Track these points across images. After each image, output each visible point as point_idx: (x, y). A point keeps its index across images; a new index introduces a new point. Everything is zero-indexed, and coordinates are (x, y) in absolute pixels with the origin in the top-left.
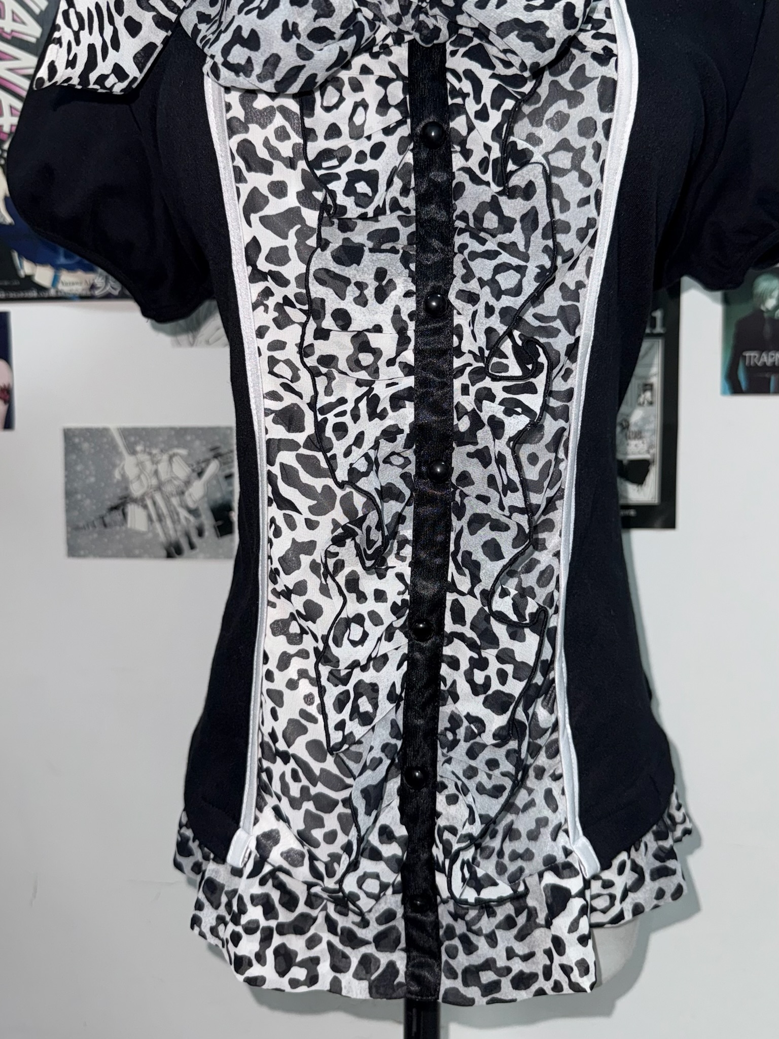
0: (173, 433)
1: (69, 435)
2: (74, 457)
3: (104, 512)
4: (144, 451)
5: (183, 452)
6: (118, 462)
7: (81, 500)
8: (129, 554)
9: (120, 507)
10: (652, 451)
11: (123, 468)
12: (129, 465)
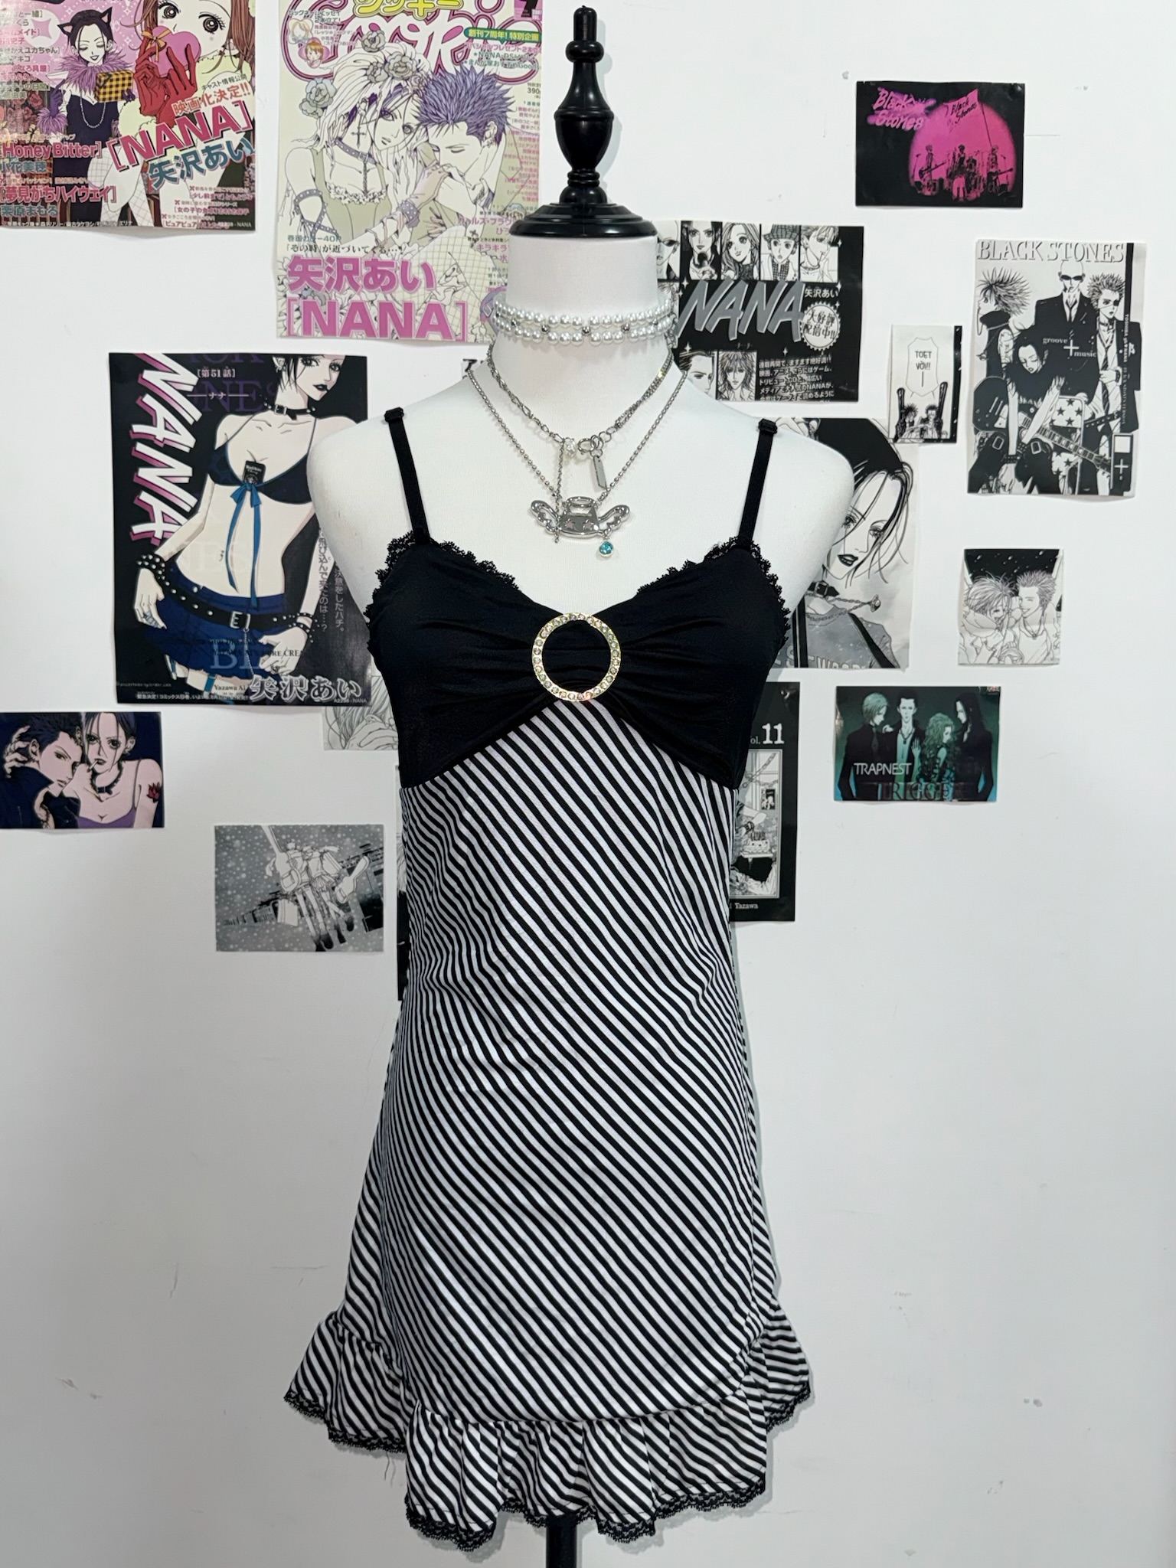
0: (324, 831)
1: (220, 833)
2: (225, 854)
3: (255, 908)
4: (296, 849)
5: (335, 849)
6: (269, 859)
7: (232, 895)
8: (280, 948)
9: (272, 902)
10: (773, 851)
11: (274, 865)
12: (281, 862)
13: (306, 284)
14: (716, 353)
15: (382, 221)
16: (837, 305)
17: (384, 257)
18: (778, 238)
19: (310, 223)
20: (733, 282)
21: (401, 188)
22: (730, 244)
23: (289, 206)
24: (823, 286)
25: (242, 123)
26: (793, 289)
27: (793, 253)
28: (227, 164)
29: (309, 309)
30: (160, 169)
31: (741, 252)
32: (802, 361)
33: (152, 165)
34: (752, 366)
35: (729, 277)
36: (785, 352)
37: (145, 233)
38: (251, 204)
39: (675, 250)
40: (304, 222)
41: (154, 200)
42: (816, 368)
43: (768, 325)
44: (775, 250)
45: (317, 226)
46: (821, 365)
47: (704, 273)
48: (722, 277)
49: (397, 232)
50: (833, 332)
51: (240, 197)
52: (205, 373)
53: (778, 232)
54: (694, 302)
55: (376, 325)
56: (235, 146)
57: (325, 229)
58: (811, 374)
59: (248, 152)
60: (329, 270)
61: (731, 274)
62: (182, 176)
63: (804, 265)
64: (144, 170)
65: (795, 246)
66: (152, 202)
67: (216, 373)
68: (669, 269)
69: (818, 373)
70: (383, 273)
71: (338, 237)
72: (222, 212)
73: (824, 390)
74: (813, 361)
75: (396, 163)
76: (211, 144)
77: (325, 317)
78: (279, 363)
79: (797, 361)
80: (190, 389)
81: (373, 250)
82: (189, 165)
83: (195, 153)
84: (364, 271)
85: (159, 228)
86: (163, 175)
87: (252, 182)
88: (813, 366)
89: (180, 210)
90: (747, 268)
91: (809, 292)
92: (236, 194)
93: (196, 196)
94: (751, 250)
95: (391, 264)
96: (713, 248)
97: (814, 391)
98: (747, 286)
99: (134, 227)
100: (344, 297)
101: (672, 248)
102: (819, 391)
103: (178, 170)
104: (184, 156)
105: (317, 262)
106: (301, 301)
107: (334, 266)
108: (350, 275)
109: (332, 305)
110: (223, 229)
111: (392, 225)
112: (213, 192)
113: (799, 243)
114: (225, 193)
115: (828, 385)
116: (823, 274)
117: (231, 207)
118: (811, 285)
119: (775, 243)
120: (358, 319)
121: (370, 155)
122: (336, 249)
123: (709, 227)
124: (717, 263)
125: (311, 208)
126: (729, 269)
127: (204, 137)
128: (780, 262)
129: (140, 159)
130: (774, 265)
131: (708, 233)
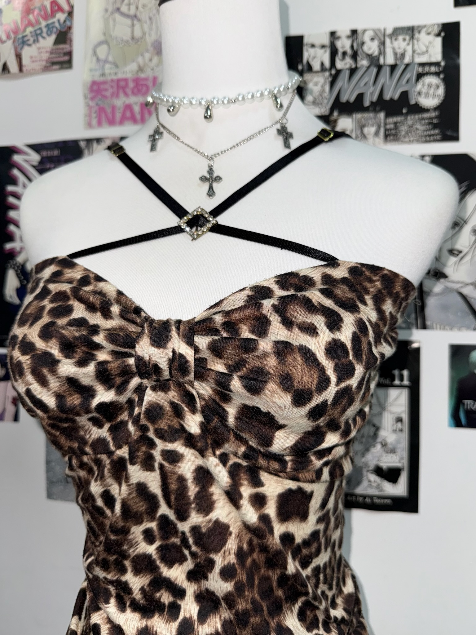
7: (55, 466)
10: (402, 462)
13: (99, 97)
14: (354, 116)
15: (142, 55)
16: (442, 76)
17: (142, 76)
18: (397, 35)
19: (102, 60)
20: (364, 69)
21: (153, 33)
22: (363, 43)
23: (90, 52)
24: (431, 64)
25: (66, 7)
26: (409, 68)
27: (408, 44)
28: (58, 32)
29: (101, 111)
30: (23, 40)
31: (372, 47)
32: (417, 117)
33: (19, 38)
34: (380, 122)
35: (362, 66)
36: (404, 111)
37: (15, 77)
38: (70, 54)
39: (326, 51)
40: (98, 60)
41: (19, 57)
42: (427, 121)
43: (392, 94)
44: (396, 44)
45: (106, 61)
46: (431, 118)
47: (346, 64)
48: (358, 65)
49: (151, 60)
50: (439, 96)
51: (65, 50)
52: (45, 153)
53: (397, 32)
54: (339, 84)
55: (138, 117)
56: (62, 21)
57: (110, 63)
58: (423, 125)
59: (68, 23)
60: (112, 87)
61: (364, 63)
62: (34, 41)
63: (416, 52)
64: (14, 42)
65: (410, 40)
66: (19, 60)
67: (50, 153)
68: (322, 64)
69: (430, 124)
70: (142, 85)
71: (117, 66)
72: (55, 60)
73: (433, 135)
74: (426, 115)
75: (150, 19)
76: (50, 21)
77: (110, 116)
78: (82, 144)
79: (413, 117)
80: (35, 164)
81: (138, 71)
82: (37, 35)
83: (40, 29)
84: (131, 85)
85: (21, 74)
86: (24, 42)
87: (71, 41)
88: (425, 119)
89: (33, 62)
90: (376, 58)
91: (420, 70)
92: (63, 49)
93: (41, 52)
94: (379, 46)
95: (146, 79)
96: (352, 47)
97: (426, 136)
98: (375, 70)
99: (9, 75)
100: (120, 102)
101: (322, 51)
102: (430, 136)
103: (32, 40)
104: (35, 31)
105: (104, 83)
106: (96, 108)
107: (114, 85)
108: (124, 88)
109: (114, 108)
110: (55, 70)
111: (147, 56)
112: (49, 50)
113: (412, 37)
114: (57, 49)
115: (437, 131)
116: (430, 56)
117: (59, 57)
118: (422, 65)
119: (396, 39)
120: (128, 114)
121: (135, 16)
122: (116, 74)
123: (349, 33)
124: (355, 56)
125: (102, 52)
126: (362, 59)
127: (46, 18)
128: (399, 51)
129: (12, 35)
130: (395, 54)
131: (348, 37)
